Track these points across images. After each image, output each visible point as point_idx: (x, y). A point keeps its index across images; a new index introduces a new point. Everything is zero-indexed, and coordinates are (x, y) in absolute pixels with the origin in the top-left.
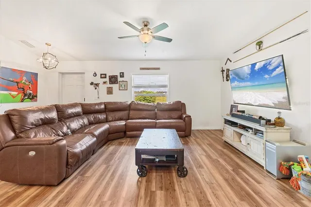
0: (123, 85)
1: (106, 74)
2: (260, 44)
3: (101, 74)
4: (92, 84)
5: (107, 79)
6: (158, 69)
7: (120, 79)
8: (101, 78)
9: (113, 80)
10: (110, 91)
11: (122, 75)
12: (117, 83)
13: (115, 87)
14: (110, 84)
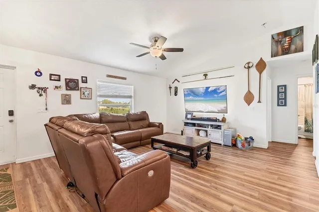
0: (86, 93)
1: (59, 76)
2: (206, 75)
3: (51, 75)
4: (33, 87)
5: (62, 83)
6: (125, 79)
7: (81, 85)
8: (51, 80)
9: (72, 84)
10: (67, 100)
11: (85, 80)
12: (78, 90)
13: (75, 95)
14: (67, 89)
